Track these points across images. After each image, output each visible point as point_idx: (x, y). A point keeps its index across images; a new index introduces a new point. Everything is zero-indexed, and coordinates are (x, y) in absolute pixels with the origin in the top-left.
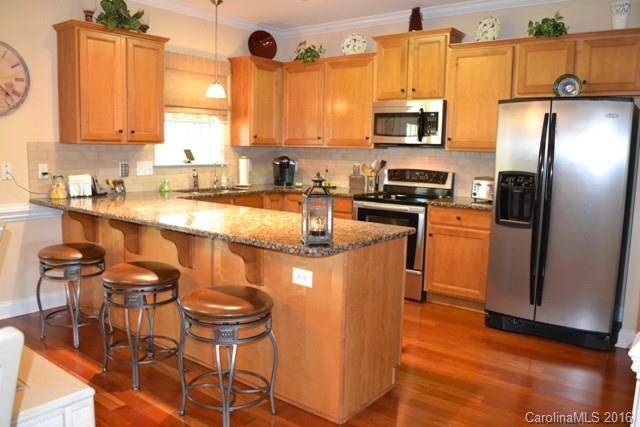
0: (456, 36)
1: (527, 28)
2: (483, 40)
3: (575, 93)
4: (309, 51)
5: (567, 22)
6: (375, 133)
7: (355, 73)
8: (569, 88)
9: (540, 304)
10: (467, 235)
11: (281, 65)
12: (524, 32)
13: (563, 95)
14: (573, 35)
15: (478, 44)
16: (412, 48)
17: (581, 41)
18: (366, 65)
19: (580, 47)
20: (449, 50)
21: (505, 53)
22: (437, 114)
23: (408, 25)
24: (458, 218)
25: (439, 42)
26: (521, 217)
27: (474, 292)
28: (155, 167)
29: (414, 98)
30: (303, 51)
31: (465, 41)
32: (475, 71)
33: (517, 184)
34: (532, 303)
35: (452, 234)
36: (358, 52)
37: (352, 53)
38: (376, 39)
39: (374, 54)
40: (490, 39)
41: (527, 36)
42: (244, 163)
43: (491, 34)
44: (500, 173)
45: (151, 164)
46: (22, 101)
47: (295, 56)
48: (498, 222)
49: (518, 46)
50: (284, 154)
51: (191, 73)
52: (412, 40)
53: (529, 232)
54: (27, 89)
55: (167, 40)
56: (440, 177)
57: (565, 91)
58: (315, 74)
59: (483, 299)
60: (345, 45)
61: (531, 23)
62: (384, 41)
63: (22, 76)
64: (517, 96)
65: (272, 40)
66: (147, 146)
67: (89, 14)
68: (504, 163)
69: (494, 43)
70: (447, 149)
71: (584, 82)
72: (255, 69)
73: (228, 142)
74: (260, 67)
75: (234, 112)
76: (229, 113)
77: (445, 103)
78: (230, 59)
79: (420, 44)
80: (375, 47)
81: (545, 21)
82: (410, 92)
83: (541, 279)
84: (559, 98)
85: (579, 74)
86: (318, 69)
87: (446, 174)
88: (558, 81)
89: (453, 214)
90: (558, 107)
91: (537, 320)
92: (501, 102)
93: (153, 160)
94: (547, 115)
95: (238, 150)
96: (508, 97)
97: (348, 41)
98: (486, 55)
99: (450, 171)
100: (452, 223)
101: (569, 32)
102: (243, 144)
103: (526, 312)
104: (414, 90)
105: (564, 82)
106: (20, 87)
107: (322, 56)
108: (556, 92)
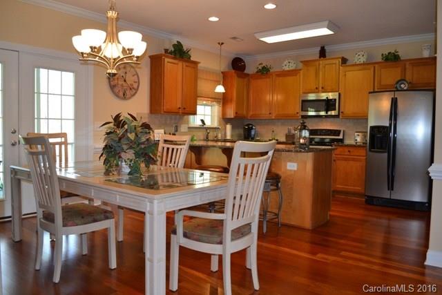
0: (344, 61)
1: (381, 57)
2: (358, 63)
3: (405, 88)
4: (264, 68)
5: (400, 54)
6: (302, 110)
7: (290, 79)
8: (402, 86)
9: (392, 190)
10: (354, 160)
11: (248, 75)
12: (379, 59)
13: (400, 89)
14: (403, 60)
15: (356, 65)
16: (321, 66)
17: (408, 63)
18: (296, 75)
19: (407, 66)
20: (341, 67)
21: (369, 69)
22: (335, 100)
23: (318, 55)
24: (349, 151)
25: (335, 64)
26: (381, 148)
27: (359, 189)
28: (189, 128)
29: (323, 92)
30: (260, 68)
31: (348, 63)
32: (355, 78)
33: (379, 132)
34: (389, 189)
35: (346, 160)
36: (291, 68)
37: (288, 69)
38: (302, 62)
39: (300, 70)
40: (362, 62)
41: (381, 60)
42: (229, 127)
43: (362, 60)
44: (371, 127)
45: (187, 126)
46: (136, 92)
47: (256, 70)
48: (370, 151)
49: (376, 66)
50: (250, 123)
51: (206, 79)
52: (321, 62)
53: (386, 154)
54: (138, 87)
55: (199, 63)
56: (337, 133)
57: (400, 87)
58: (268, 80)
59: (363, 191)
60: (284, 65)
61: (383, 55)
62: (306, 63)
63: (136, 80)
64: (376, 90)
65: (244, 62)
66: (186, 117)
67: (166, 51)
68: (372, 122)
69: (364, 64)
70: (341, 117)
71: (410, 83)
72: (236, 77)
73: (221, 117)
74: (239, 76)
75: (224, 100)
76: (221, 101)
77: (339, 94)
78: (222, 72)
79: (326, 65)
80: (301, 66)
81: (389, 53)
82: (320, 89)
83: (393, 177)
84: (398, 90)
85: (407, 79)
86: (269, 77)
87: (340, 131)
88: (397, 83)
89: (346, 150)
90: (397, 95)
91: (392, 198)
92: (370, 93)
93: (188, 124)
94: (392, 99)
95: (225, 120)
96: (372, 91)
97: (285, 63)
98: (360, 70)
99: (342, 129)
100: (346, 153)
101: (402, 58)
102: (228, 117)
103: (386, 194)
104: (322, 88)
105: (400, 83)
106: (135, 86)
107: (271, 71)
108: (396, 87)
